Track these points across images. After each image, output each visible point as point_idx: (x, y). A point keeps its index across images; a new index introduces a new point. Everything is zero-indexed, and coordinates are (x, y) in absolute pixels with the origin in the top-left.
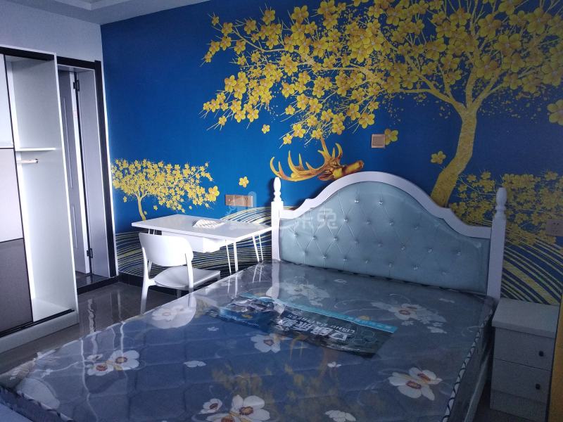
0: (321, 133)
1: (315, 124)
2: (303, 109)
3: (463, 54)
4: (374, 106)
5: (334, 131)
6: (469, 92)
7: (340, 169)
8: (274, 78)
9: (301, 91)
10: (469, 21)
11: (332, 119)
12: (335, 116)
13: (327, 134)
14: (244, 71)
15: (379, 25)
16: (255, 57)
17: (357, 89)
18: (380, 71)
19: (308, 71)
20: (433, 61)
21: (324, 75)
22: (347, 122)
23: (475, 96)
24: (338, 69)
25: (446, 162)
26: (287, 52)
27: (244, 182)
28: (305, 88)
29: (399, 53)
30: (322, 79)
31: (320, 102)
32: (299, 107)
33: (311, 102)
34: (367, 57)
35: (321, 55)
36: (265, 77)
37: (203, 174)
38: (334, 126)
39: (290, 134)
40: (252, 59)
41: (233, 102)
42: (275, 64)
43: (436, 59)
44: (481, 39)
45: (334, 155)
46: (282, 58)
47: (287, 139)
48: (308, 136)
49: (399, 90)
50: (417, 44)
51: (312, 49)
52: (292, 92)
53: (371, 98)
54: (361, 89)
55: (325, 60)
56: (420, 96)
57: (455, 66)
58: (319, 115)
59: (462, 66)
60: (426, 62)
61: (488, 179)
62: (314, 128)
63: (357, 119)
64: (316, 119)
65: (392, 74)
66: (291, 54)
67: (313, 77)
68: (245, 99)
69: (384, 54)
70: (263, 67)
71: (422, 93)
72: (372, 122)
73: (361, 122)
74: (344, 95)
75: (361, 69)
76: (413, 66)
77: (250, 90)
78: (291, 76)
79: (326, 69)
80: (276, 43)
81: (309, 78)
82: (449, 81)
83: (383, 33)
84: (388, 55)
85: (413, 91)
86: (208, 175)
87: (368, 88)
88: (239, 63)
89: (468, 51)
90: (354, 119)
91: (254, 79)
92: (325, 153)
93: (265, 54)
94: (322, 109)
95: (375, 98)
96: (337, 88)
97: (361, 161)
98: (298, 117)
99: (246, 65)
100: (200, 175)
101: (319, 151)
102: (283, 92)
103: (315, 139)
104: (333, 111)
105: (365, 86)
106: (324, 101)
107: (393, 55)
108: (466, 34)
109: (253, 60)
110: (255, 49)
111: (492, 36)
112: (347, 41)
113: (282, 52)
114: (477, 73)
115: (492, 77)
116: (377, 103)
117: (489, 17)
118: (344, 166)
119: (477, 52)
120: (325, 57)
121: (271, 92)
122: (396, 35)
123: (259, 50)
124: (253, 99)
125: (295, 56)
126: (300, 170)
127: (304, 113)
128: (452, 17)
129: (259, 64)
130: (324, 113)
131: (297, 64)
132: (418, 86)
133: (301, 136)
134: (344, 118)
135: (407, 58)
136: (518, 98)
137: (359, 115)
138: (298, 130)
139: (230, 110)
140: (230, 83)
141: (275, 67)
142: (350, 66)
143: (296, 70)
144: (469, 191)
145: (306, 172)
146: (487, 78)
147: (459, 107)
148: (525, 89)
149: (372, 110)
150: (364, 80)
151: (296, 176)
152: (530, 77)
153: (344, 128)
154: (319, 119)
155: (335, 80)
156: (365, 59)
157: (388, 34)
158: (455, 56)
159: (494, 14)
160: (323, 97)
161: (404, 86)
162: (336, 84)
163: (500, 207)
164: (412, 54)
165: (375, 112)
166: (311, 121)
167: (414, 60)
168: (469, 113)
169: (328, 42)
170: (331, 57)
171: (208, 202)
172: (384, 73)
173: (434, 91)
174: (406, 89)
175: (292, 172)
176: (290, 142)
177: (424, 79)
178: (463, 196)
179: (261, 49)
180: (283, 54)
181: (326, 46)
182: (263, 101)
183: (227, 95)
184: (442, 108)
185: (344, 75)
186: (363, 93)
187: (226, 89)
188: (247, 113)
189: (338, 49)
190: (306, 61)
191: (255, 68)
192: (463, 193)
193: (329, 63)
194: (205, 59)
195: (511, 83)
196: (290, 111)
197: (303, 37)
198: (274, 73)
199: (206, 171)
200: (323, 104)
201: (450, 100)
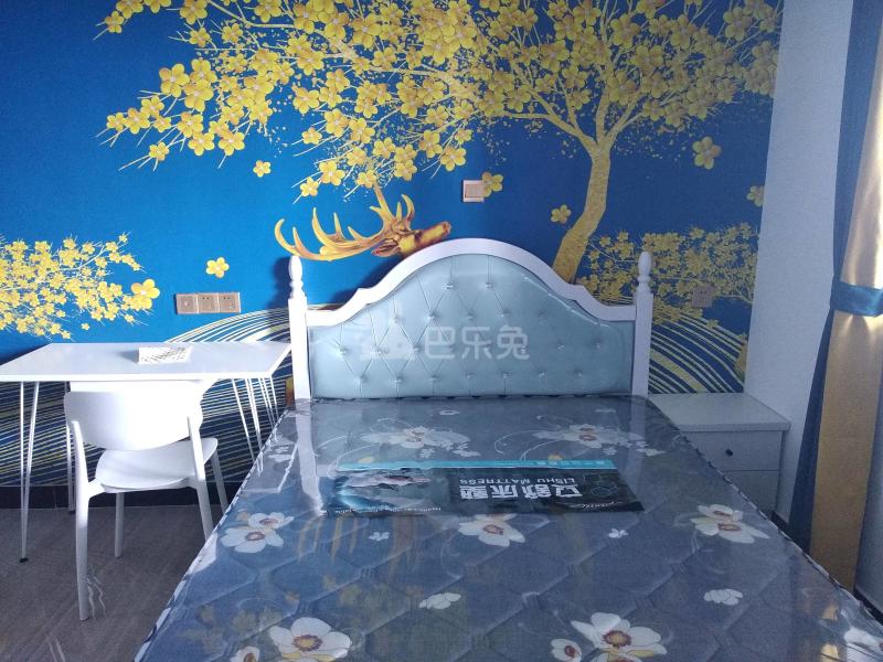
0: (375, 178)
1: (361, 162)
2: (338, 135)
3: (592, 68)
4: (464, 136)
5: (398, 175)
6: (600, 121)
7: (413, 237)
8: (275, 78)
9: (333, 105)
10: (598, 19)
11: (393, 155)
12: (399, 150)
13: (387, 179)
14: (205, 57)
15: (468, 7)
16: (230, 33)
17: (435, 107)
18: (471, 80)
19: (345, 69)
20: (551, 73)
21: (378, 79)
22: (420, 159)
23: (608, 128)
24: (402, 71)
25: (572, 220)
26: (301, 32)
27: (217, 267)
28: (340, 100)
29: (500, 55)
30: (373, 86)
31: (370, 125)
32: (329, 131)
33: (352, 124)
34: (450, 56)
35: (368, 45)
36: (254, 73)
37: (115, 258)
38: (398, 166)
39: (315, 179)
40: (224, 37)
41: (183, 116)
42: (276, 51)
43: (555, 69)
44: (615, 48)
45: (399, 214)
46: (290, 42)
47: (309, 188)
48: (349, 182)
49: (503, 113)
50: (528, 44)
51: (350, 32)
52: (315, 105)
53: (459, 122)
54: (441, 108)
55: (376, 54)
56: (534, 123)
57: (582, 84)
58: (369, 148)
59: (590, 83)
60: (542, 73)
61: (625, 241)
62: (361, 169)
63: (437, 156)
64: (363, 153)
65: (492, 87)
66: (309, 36)
67: (356, 82)
68: (211, 111)
69: (477, 55)
70: (250, 54)
71: (537, 120)
72: (462, 162)
73: (443, 161)
74: (413, 115)
75: (440, 74)
76: (523, 78)
77: (221, 95)
78: (312, 76)
79: (379, 70)
80: (277, 13)
81: (347, 83)
82: (575, 103)
83: (476, 21)
84: (485, 57)
85: (524, 116)
86: (128, 259)
87: (452, 106)
88: (192, 41)
89: (599, 61)
90: (431, 155)
91: (230, 74)
92: (383, 210)
93: (253, 30)
94: (374, 138)
95: (465, 123)
96: (400, 104)
97: (446, 223)
98: (328, 149)
99: (209, 46)
100: (107, 259)
101: (372, 208)
102: (296, 104)
103: (363, 188)
104: (394, 142)
105: (449, 103)
106: (378, 123)
107: (491, 58)
108: (595, 38)
109: (226, 38)
110: (231, 18)
111: (628, 46)
112: (415, 26)
113: (291, 30)
114: (611, 95)
115: (629, 101)
116: (470, 132)
117: (624, 18)
118: (417, 231)
119: (610, 66)
120: (375, 49)
121: (269, 102)
122: (496, 28)
123: (238, 22)
124: (230, 113)
125: (318, 41)
126: (337, 241)
127: (340, 142)
128: (576, 11)
129: (240, 47)
130: (378, 143)
131: (321, 55)
132: (531, 108)
133: (337, 183)
134: (414, 154)
135: (513, 64)
136: (660, 132)
137: (439, 150)
138: (330, 172)
139: (177, 131)
140: (173, 80)
141: (276, 56)
142: (420, 69)
143: (320, 66)
144: (602, 259)
145: (349, 244)
146: (623, 103)
147: (586, 141)
148: (668, 122)
149: (460, 143)
150: (446, 93)
151: (329, 252)
152: (674, 105)
153: (415, 169)
154: (369, 154)
155: (396, 90)
156: (447, 60)
157: (483, 24)
158: (581, 68)
159: (631, 14)
160: (377, 117)
161: (511, 106)
162: (397, 97)
163: (643, 278)
164: (521, 60)
165: (465, 145)
166: (355, 156)
167: (525, 68)
168: (600, 151)
169: (380, 23)
170: (387, 50)
171: (130, 312)
172: (478, 85)
173: (554, 119)
174: (513, 111)
175: (322, 245)
176: (315, 193)
177: (539, 99)
178: (594, 266)
179: (243, 19)
180: (292, 34)
181: (376, 31)
182: (252, 117)
183: (168, 101)
184: (565, 143)
185: (413, 82)
186: (446, 115)
187: (165, 90)
188: (217, 139)
189: (400, 38)
190: (339, 52)
191: (233, 54)
192: (594, 262)
193: (383, 61)
194: (106, 26)
195: (651, 113)
196: (311, 137)
197: (331, 9)
198: (275, 67)
199: (123, 250)
200: (376, 129)
201: (576, 132)
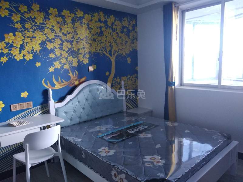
0: (68, 66)
1: (65, 62)
2: (59, 55)
3: (110, 42)
5: (74, 65)
8: (41, 39)
9: (57, 47)
10: (111, 32)
11: (72, 60)
12: (74, 59)
13: (71, 66)
14: (20, 32)
15: (87, 26)
16: (28, 26)
17: (81, 49)
18: (88, 43)
19: (60, 38)
20: (104, 43)
21: (68, 41)
22: (79, 61)
23: (114, 55)
24: (74, 40)
25: (109, 75)
26: (48, 28)
27: (24, 95)
28: (59, 46)
29: (94, 38)
30: (67, 43)
31: (67, 53)
32: (56, 54)
33: (62, 52)
34: (84, 37)
35: (65, 33)
36: (35, 37)
38: (74, 63)
39: (53, 67)
40: (26, 26)
41: (13, 49)
44: (114, 38)
46: (45, 30)
47: (51, 69)
48: (62, 67)
49: (95, 51)
50: (99, 36)
51: (61, 29)
52: (53, 47)
53: (87, 53)
54: (83, 49)
57: (109, 45)
58: (67, 58)
60: (102, 43)
61: (118, 79)
62: (65, 64)
63: (82, 61)
64: (65, 60)
65: (92, 45)
66: (50, 29)
67: (63, 42)
68: (22, 47)
69: (89, 37)
70: (34, 32)
71: (102, 53)
72: (88, 62)
73: (84, 62)
74: (77, 51)
75: (82, 41)
76: (98, 43)
77: (25, 43)
78: (51, 39)
79: (68, 39)
80: (42, 22)
81: (61, 42)
82: (108, 49)
85: (99, 52)
87: (85, 49)
88: (15, 27)
89: (112, 41)
91: (28, 37)
93: (35, 25)
94: (68, 56)
96: (73, 48)
97: (85, 77)
98: (57, 59)
99: (21, 28)
101: (68, 74)
102: (47, 46)
103: (65, 69)
104: (72, 57)
106: (69, 52)
107: (92, 38)
108: (110, 36)
109: (26, 27)
110: (28, 21)
111: (116, 38)
112: (76, 29)
113: (45, 27)
114: (114, 48)
116: (89, 55)
118: (79, 79)
119: (114, 42)
120: (67, 34)
121: (40, 46)
122: (93, 32)
123: (30, 23)
124: (28, 48)
125: (53, 30)
126: (60, 83)
127: (59, 57)
128: (107, 30)
129: (31, 30)
131: (54, 34)
132: (100, 50)
133: (59, 68)
134: (77, 60)
135: (96, 40)
136: (122, 56)
137: (83, 59)
138: (57, 65)
139: (10, 53)
140: (9, 38)
141: (41, 33)
142: (78, 40)
143: (54, 37)
144: (115, 83)
146: (116, 50)
147: (110, 57)
148: (123, 54)
150: (83, 46)
152: (124, 51)
153: (78, 64)
154: (67, 60)
155: (72, 44)
156: (83, 38)
157: (90, 31)
159: (116, 32)
161: (97, 50)
162: (73, 46)
163: (123, 86)
164: (98, 39)
165: (88, 58)
166: (63, 61)
167: (99, 41)
168: (113, 59)
169: (68, 28)
170: (70, 34)
172: (90, 44)
173: (105, 53)
174: (97, 51)
175: (56, 85)
176: (53, 71)
177: (102, 48)
179: (32, 22)
180: (46, 28)
182: (35, 50)
183: (7, 44)
184: (107, 58)
185: (76, 43)
186: (84, 51)
187: (7, 40)
188: (24, 56)
189: (73, 32)
190: (58, 34)
191: (29, 31)
193: (69, 37)
195: (120, 52)
196: (52, 56)
197: (56, 23)
198: (41, 36)
201: (108, 55)
